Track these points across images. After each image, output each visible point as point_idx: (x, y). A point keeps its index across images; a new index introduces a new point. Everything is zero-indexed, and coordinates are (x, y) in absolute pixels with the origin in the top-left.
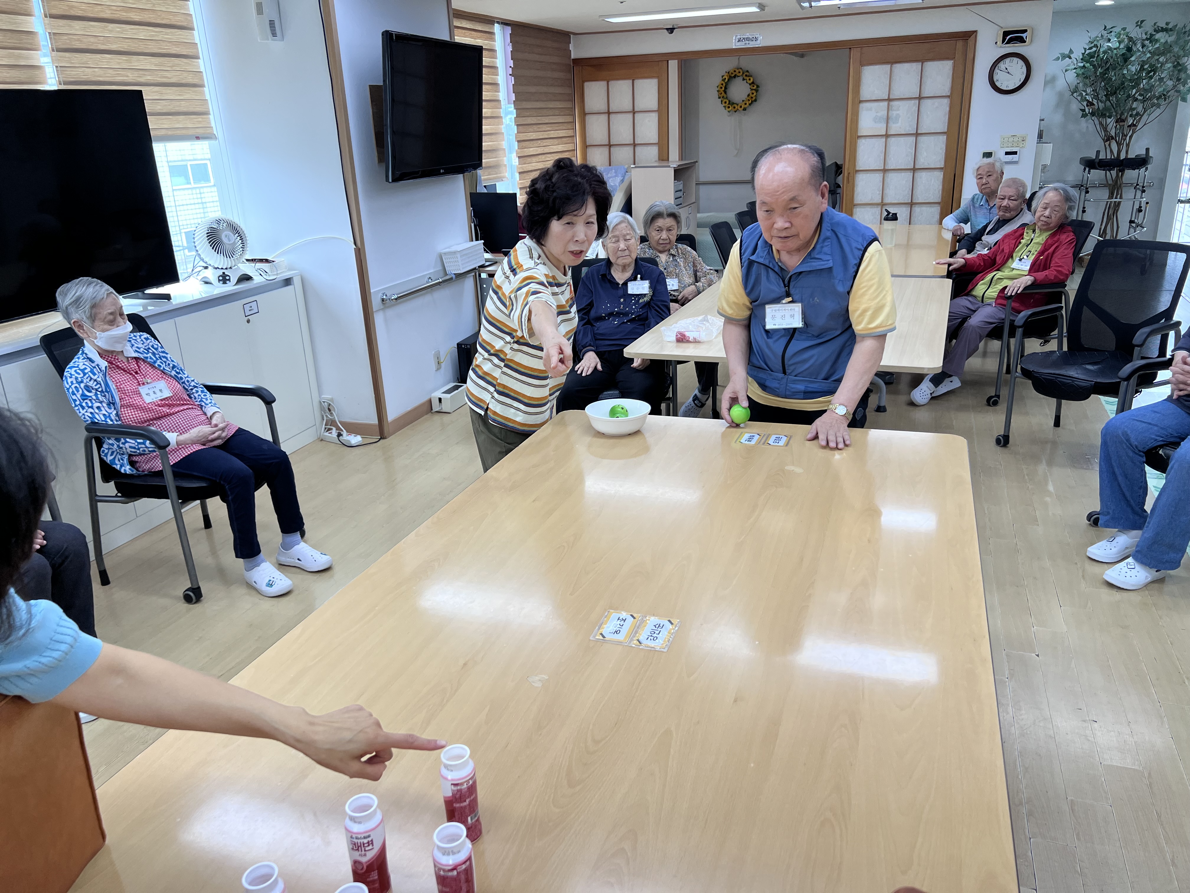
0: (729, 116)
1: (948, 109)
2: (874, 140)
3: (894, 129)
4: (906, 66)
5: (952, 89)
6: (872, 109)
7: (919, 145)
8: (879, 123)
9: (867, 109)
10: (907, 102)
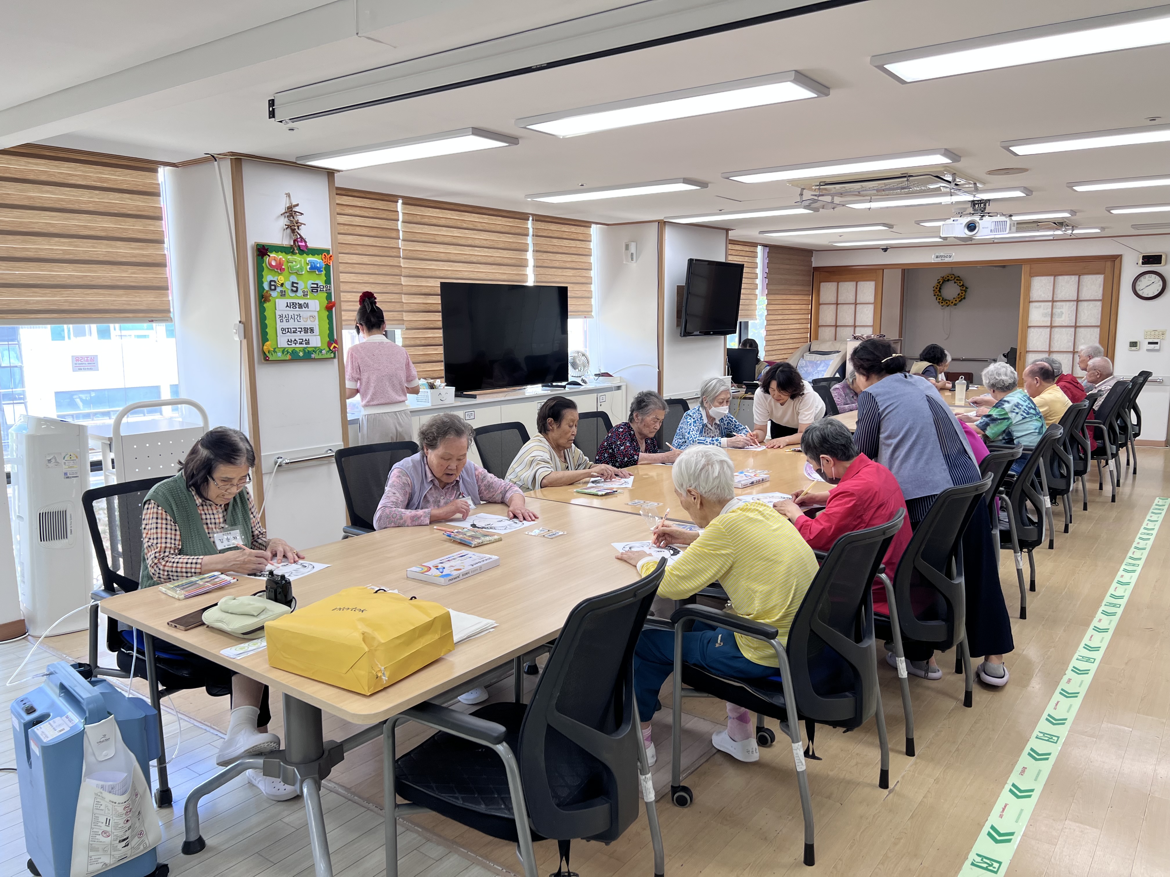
0: (942, 309)
1: (1100, 309)
2: (1041, 330)
3: (1057, 322)
4: (1066, 278)
5: (1104, 295)
6: (1040, 306)
7: (1078, 334)
8: (1045, 317)
9: (1036, 307)
10: (1068, 303)
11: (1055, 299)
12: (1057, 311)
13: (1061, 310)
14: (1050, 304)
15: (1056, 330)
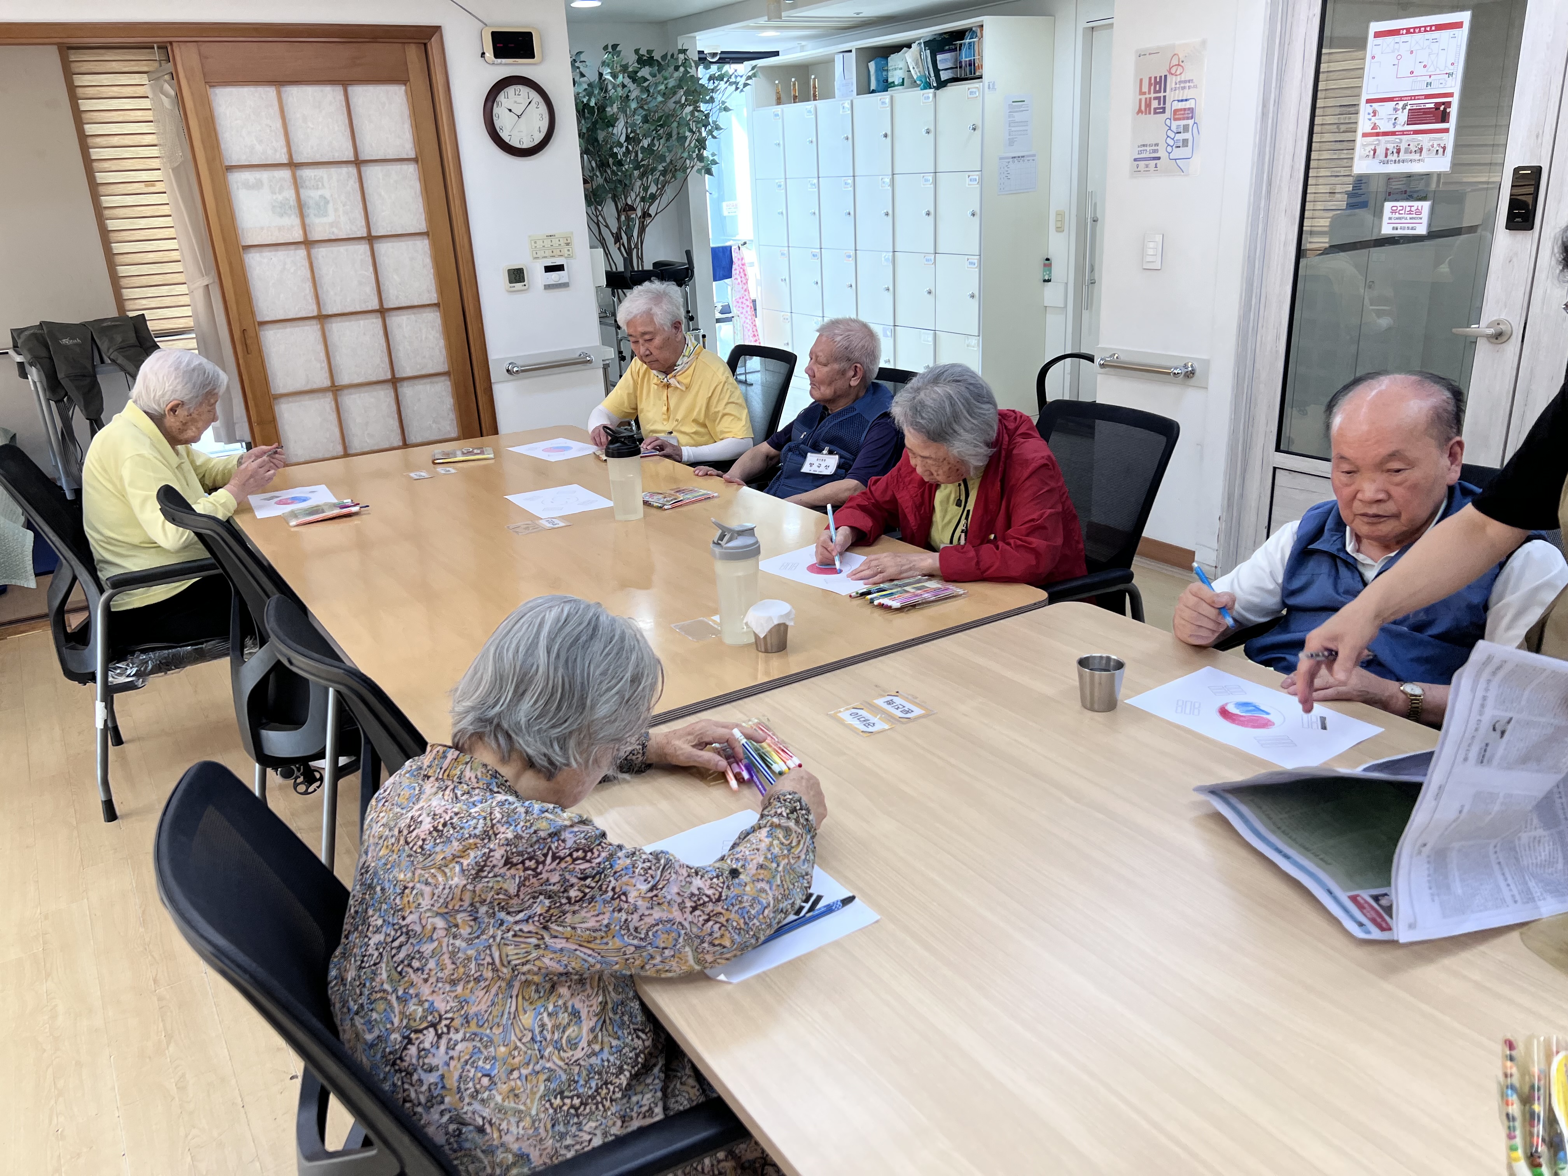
1: (417, 186)
2: (280, 254)
3: (320, 227)
4: (310, 91)
5: (418, 141)
6: (258, 185)
7: (382, 260)
8: (282, 216)
9: (248, 186)
10: (334, 171)
11: (297, 159)
12: (311, 195)
13: (320, 192)
14: (286, 174)
15: (321, 253)
